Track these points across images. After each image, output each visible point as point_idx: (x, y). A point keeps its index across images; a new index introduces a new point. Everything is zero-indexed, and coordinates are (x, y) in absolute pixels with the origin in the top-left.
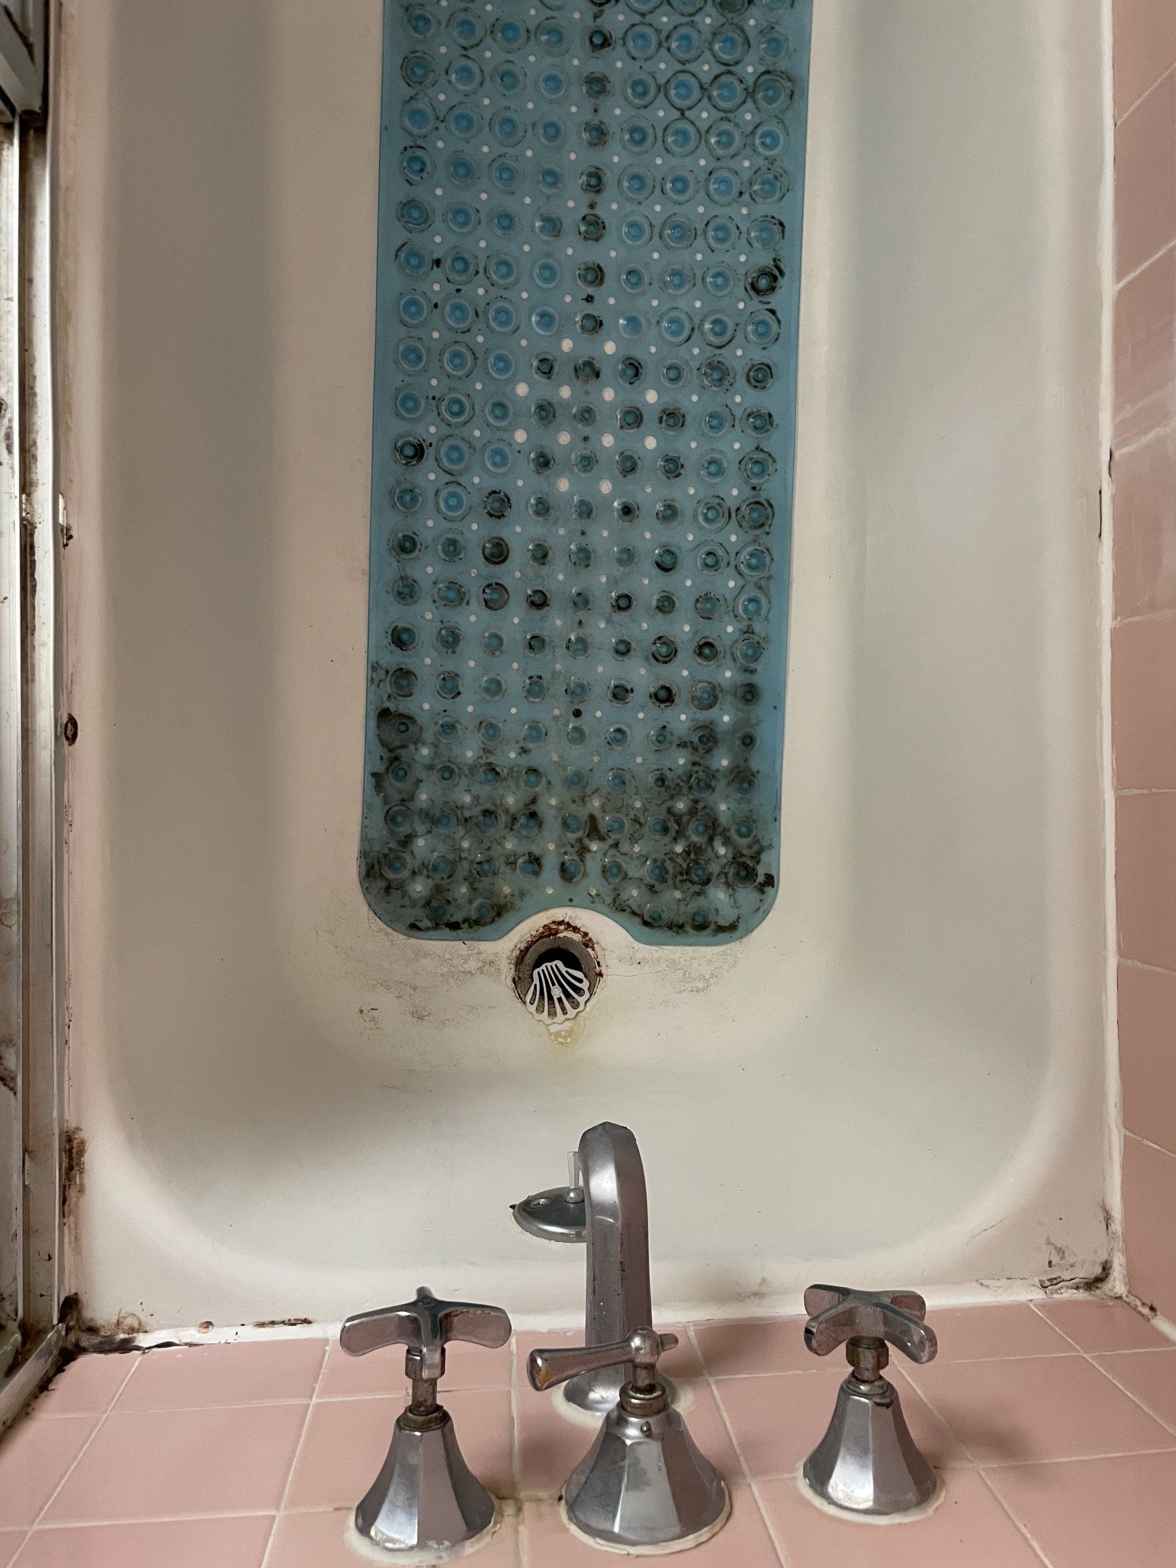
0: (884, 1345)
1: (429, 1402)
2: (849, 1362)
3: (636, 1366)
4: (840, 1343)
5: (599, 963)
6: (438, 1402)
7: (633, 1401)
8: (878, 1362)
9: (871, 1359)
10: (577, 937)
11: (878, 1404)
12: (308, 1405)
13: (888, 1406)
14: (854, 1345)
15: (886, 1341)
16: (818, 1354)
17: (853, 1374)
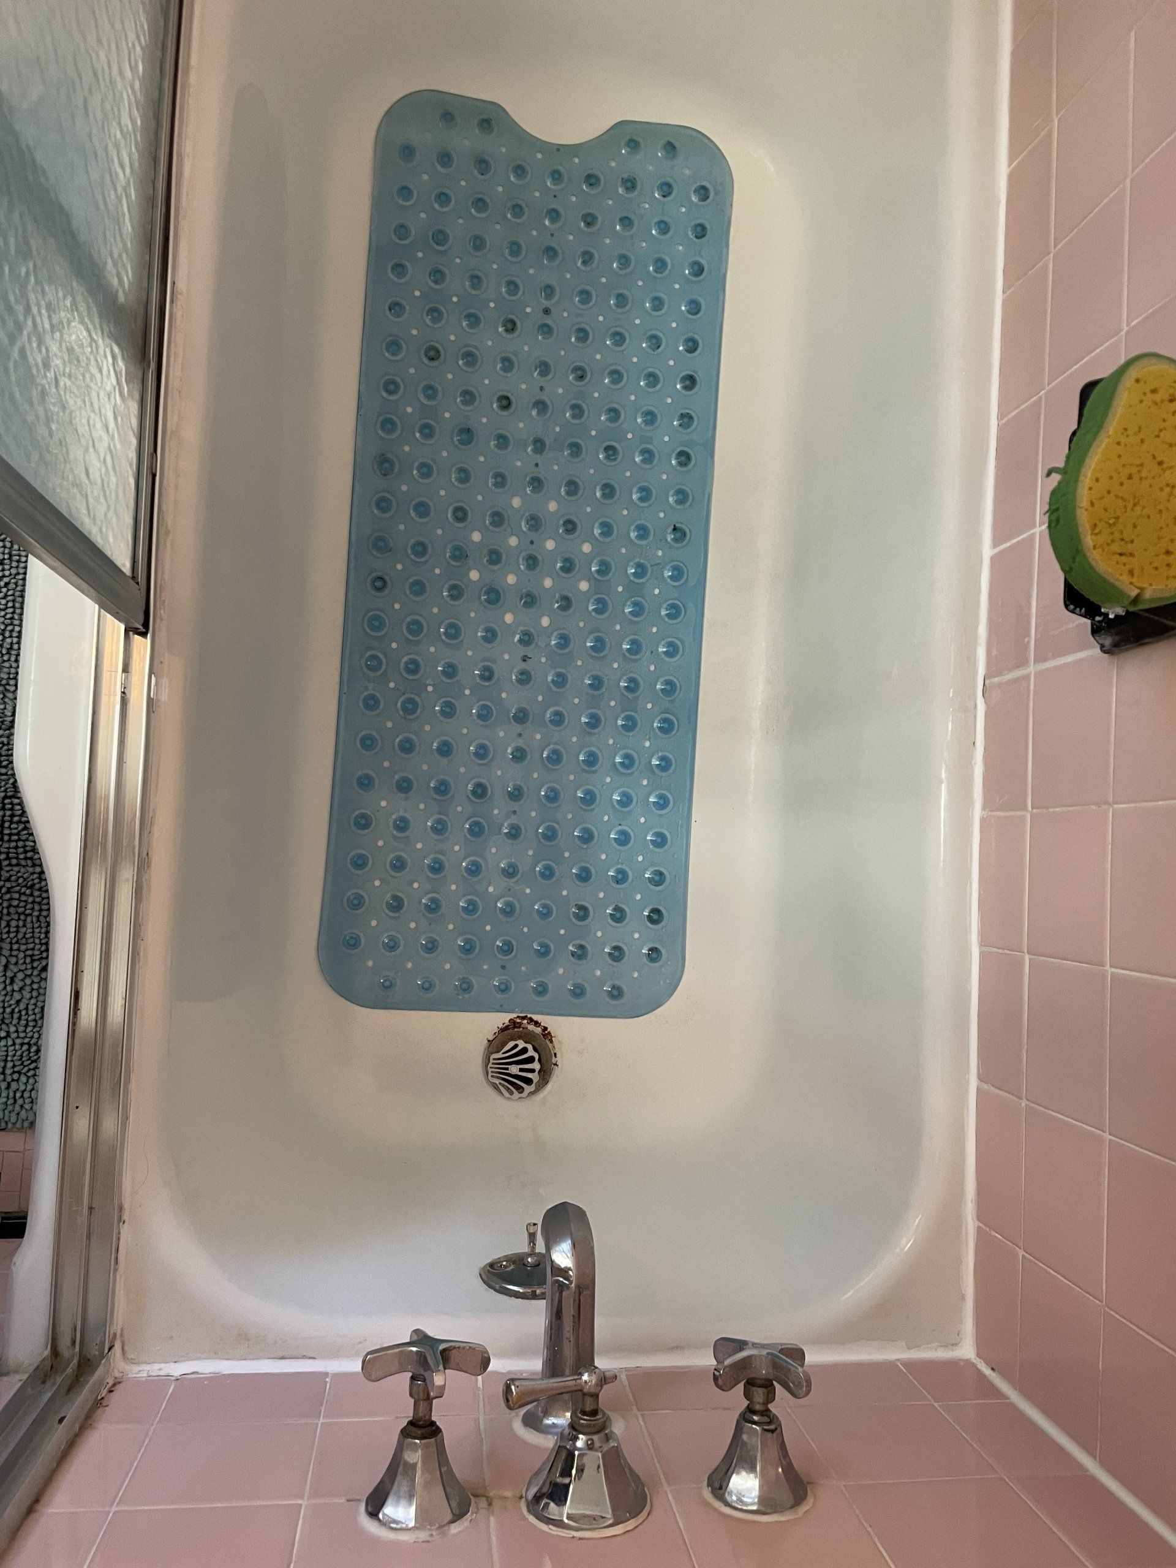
0: (773, 1385)
1: (427, 1417)
2: (746, 1398)
3: (584, 1394)
4: (740, 1382)
5: (555, 1054)
6: (433, 1419)
7: (582, 1421)
8: (767, 1399)
9: (762, 1396)
10: (539, 1030)
11: (766, 1430)
12: (318, 1424)
13: (773, 1431)
14: (750, 1383)
15: (775, 1383)
16: (723, 1390)
17: (748, 1407)
